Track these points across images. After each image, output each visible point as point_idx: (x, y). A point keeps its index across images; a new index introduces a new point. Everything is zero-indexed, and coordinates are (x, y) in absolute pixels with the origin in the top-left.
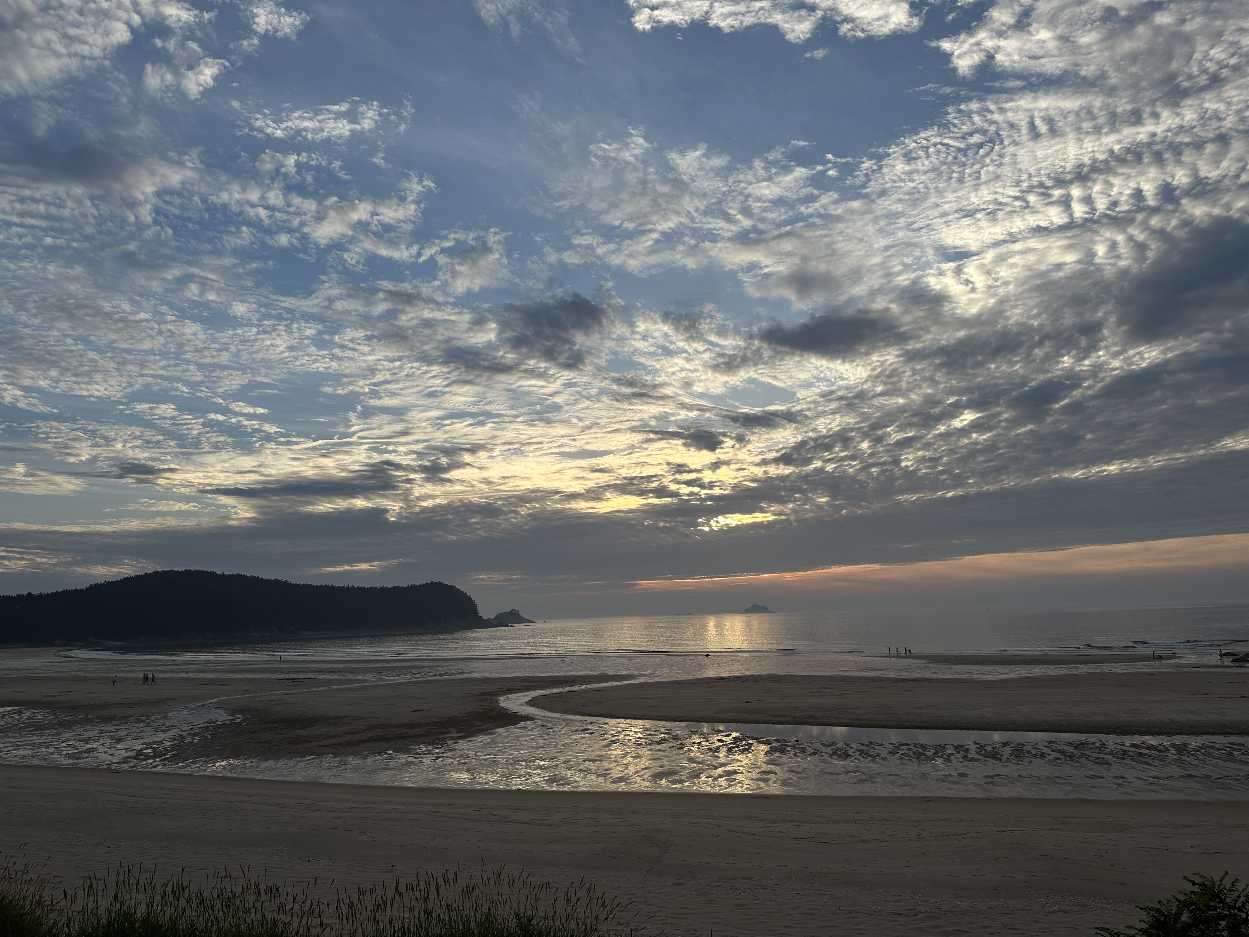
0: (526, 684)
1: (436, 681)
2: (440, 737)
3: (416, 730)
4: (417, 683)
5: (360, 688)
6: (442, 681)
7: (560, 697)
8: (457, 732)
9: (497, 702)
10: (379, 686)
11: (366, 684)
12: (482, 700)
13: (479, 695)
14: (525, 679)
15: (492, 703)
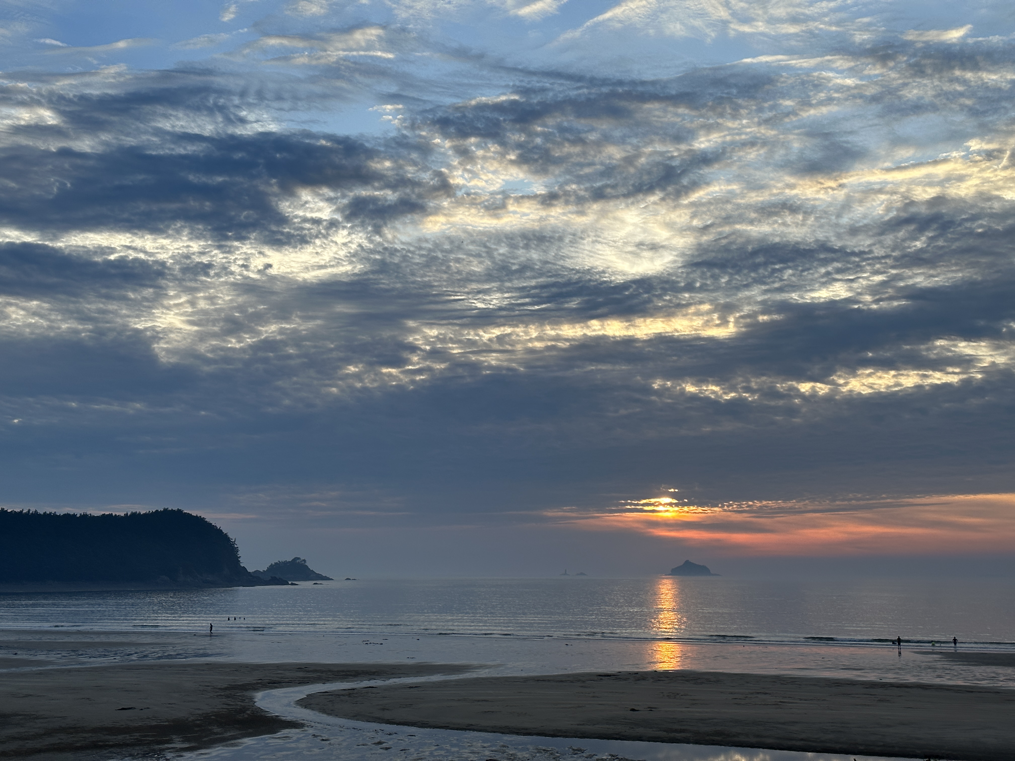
0: (301, 674)
1: (161, 666)
2: (157, 747)
3: (120, 737)
4: (130, 668)
5: (40, 673)
6: (170, 666)
7: (349, 695)
8: (183, 742)
9: (251, 699)
10: (69, 671)
11: (50, 667)
12: (227, 697)
13: (226, 689)
14: (301, 668)
15: (243, 701)
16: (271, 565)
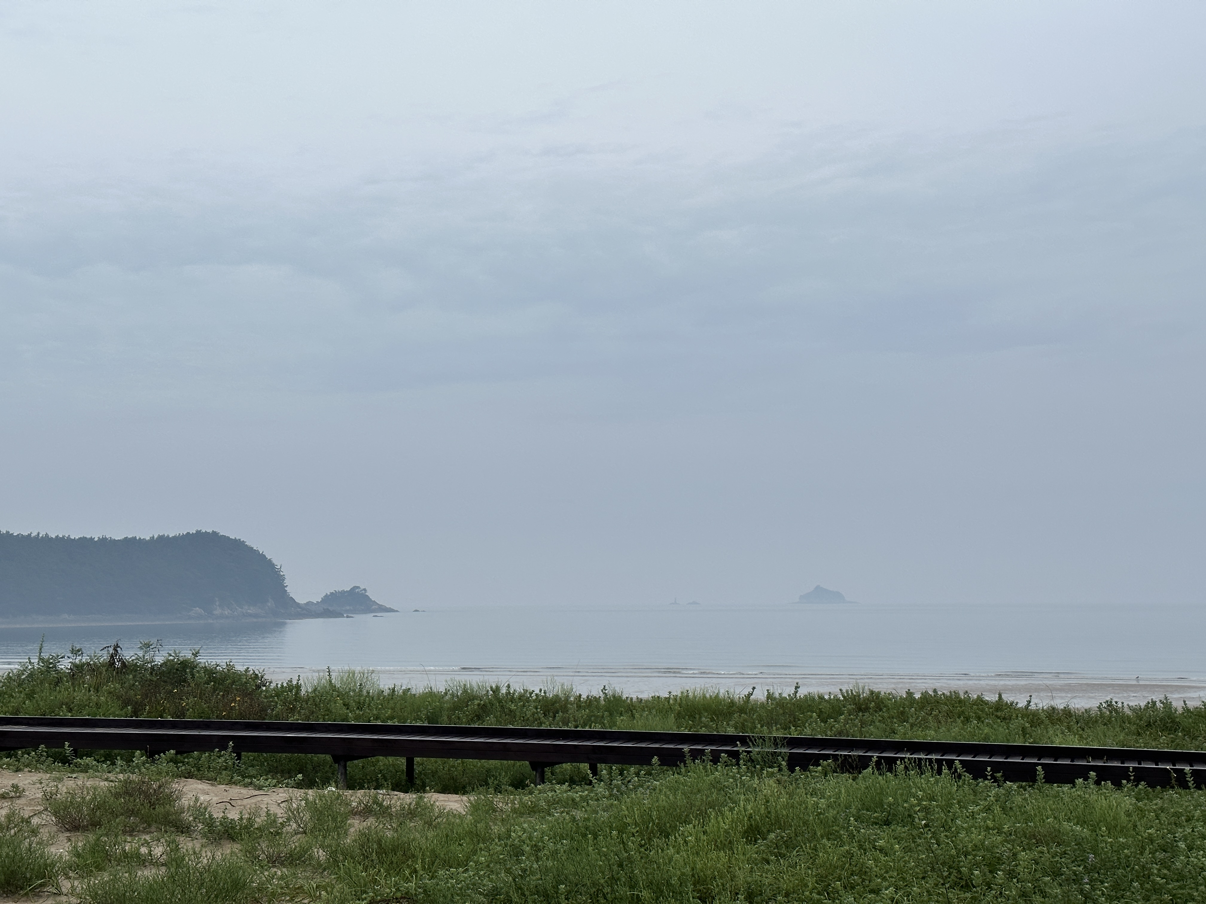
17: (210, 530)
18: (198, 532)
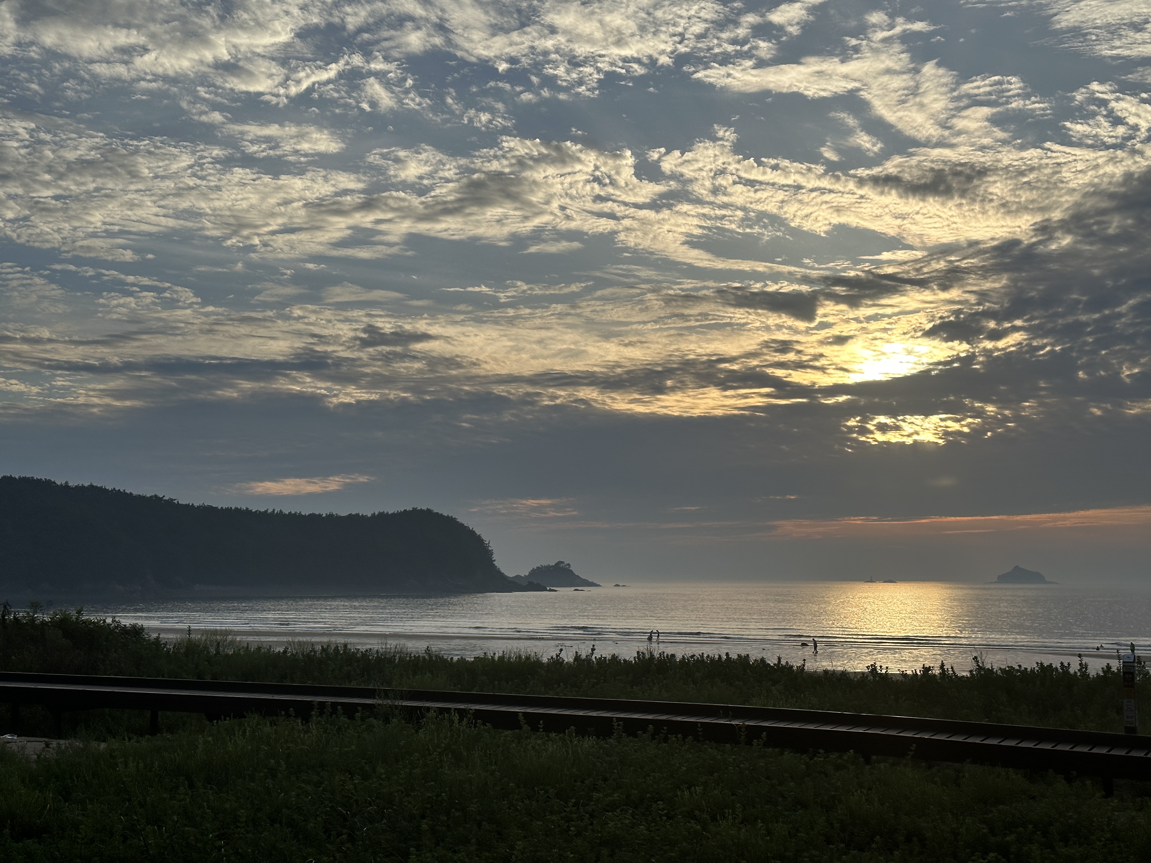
16: (533, 570)
17: (424, 508)
18: (414, 510)
